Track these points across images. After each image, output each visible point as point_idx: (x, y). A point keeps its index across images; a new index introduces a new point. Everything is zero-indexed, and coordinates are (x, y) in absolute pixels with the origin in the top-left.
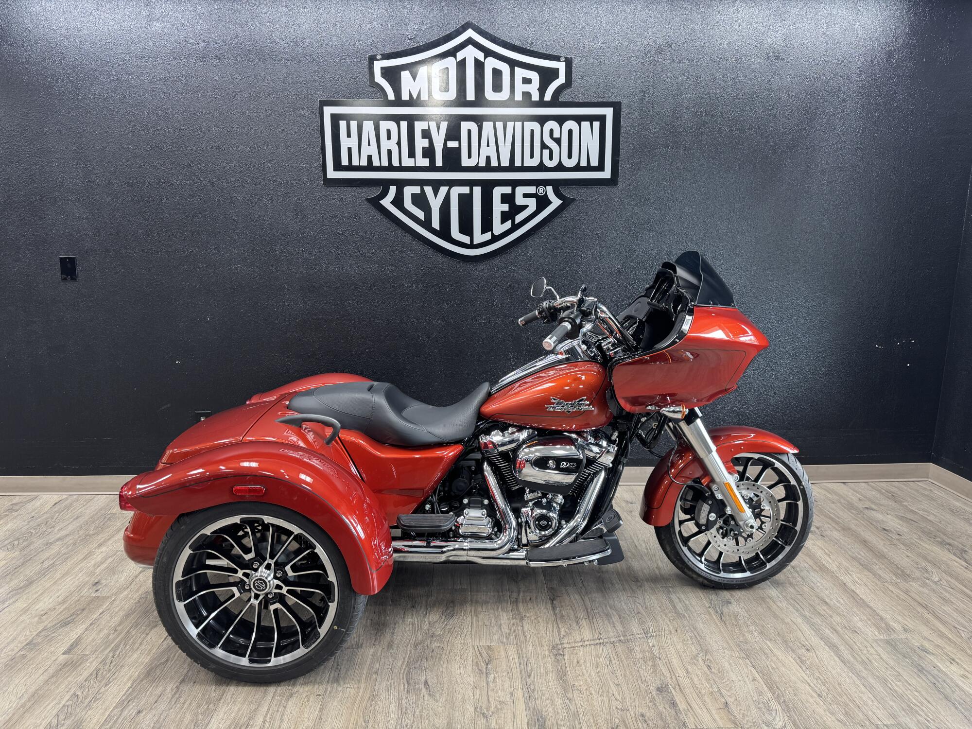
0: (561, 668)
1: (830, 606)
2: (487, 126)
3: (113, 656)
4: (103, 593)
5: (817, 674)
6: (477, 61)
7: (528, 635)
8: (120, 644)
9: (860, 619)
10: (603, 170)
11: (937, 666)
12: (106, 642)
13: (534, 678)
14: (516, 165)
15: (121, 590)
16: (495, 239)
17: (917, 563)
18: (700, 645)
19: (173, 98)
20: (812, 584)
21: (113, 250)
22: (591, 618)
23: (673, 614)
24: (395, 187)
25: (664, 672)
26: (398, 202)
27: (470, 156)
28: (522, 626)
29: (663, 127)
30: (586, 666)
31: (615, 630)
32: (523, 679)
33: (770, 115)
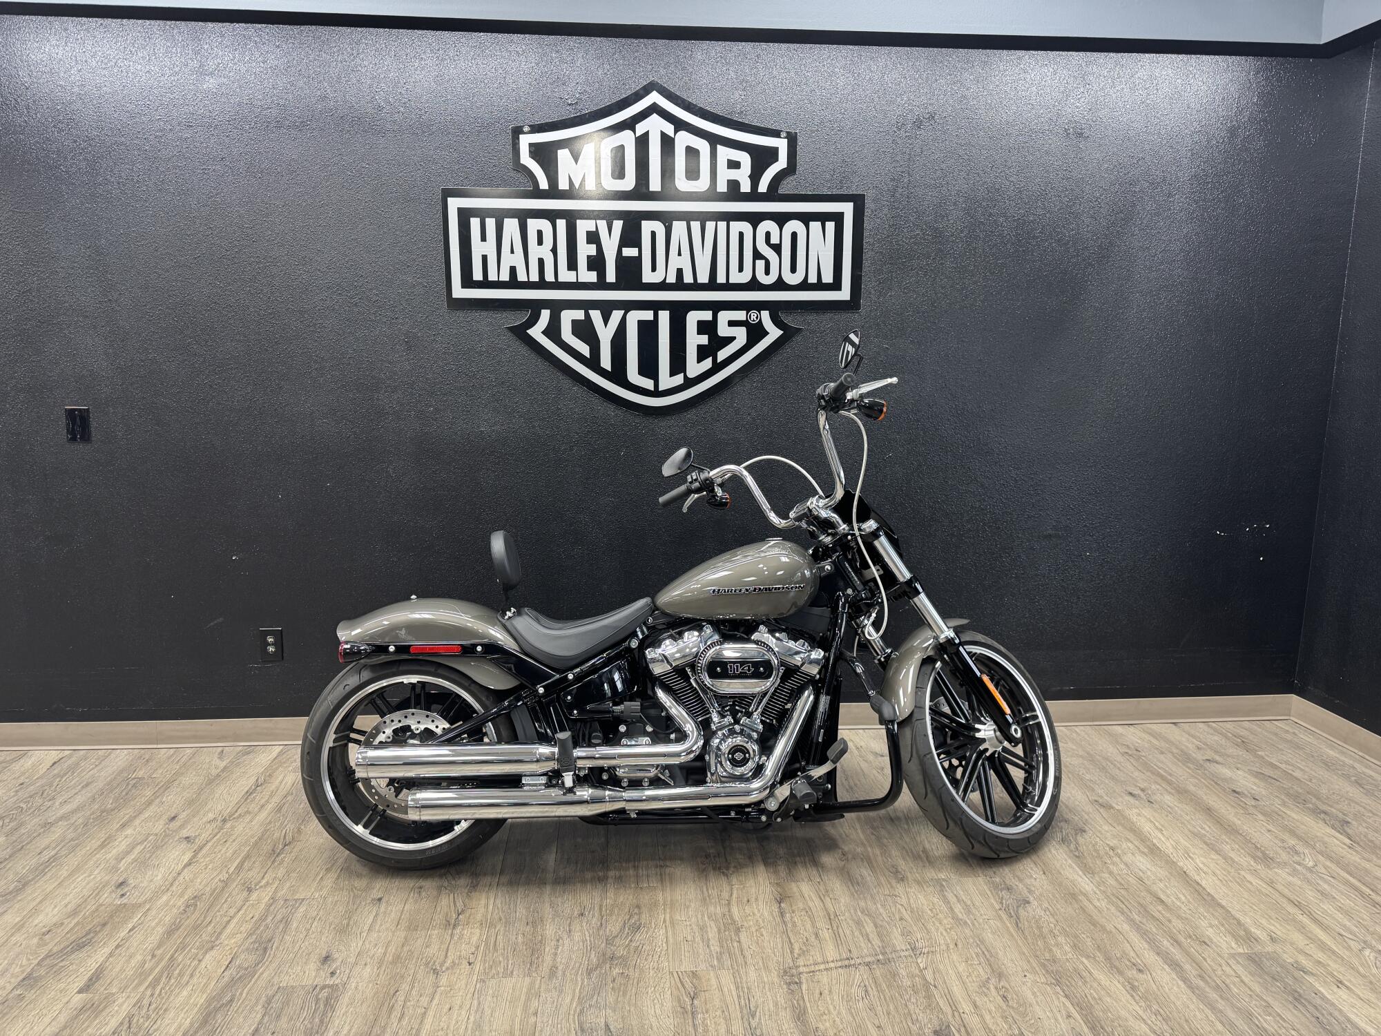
0: (798, 1003)
1: (1167, 906)
2: (679, 227)
3: (152, 995)
4: (132, 898)
5: (1155, 1007)
6: (663, 135)
7: (747, 954)
8: (161, 976)
9: (1210, 924)
10: (840, 289)
11: (1320, 992)
12: (141, 974)
13: (760, 1019)
14: (718, 282)
15: (157, 894)
16: (689, 383)
17: (1283, 841)
18: (990, 965)
19: (234, 183)
20: (1141, 874)
21: (144, 398)
22: (835, 928)
23: (951, 921)
24: (549, 311)
25: (942, 1007)
26: (553, 331)
27: (654, 269)
28: (739, 942)
29: (922, 230)
30: (832, 1000)
31: (870, 945)
32: (745, 1019)
33: (1070, 213)
